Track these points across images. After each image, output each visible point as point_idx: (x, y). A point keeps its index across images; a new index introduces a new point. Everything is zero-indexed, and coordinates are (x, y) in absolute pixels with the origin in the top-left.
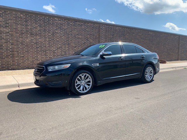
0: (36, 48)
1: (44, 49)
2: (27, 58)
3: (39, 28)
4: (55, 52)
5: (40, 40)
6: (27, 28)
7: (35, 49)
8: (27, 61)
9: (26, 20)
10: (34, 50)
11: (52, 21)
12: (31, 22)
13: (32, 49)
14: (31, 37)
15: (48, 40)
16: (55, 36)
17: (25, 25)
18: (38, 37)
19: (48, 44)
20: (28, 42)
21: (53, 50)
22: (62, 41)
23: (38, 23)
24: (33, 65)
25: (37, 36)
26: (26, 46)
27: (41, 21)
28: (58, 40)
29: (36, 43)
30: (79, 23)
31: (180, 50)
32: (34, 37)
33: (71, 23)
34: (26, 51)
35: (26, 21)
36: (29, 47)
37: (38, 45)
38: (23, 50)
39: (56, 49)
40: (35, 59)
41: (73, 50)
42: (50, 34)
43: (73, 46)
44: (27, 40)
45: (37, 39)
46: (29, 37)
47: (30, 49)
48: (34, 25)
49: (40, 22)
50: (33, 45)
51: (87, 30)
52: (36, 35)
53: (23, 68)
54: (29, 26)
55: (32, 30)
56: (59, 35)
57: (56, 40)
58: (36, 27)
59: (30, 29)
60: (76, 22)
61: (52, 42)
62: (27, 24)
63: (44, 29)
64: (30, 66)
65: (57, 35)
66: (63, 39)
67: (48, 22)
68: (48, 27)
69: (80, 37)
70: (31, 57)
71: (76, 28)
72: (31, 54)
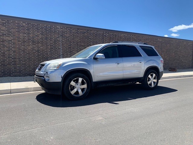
0: (38, 55)
1: (45, 56)
2: (29, 65)
3: (40, 36)
5: (41, 48)
6: (29, 37)
7: (36, 56)
8: (29, 68)
9: (28, 29)
10: (36, 58)
11: (54, 29)
14: (32, 45)
15: (49, 47)
16: (57, 44)
17: (28, 34)
18: (40, 45)
19: (50, 52)
20: (30, 50)
22: (64, 49)
26: (28, 54)
27: (43, 29)
29: (38, 51)
30: (82, 31)
32: (36, 45)
33: (73, 31)
34: (28, 59)
36: (30, 55)
37: (40, 53)
38: (25, 57)
42: (52, 42)
44: (29, 48)
46: (30, 45)
48: (36, 33)
50: (34, 52)
51: (90, 37)
52: (38, 42)
53: (25, 75)
54: (31, 34)
55: (34, 38)
57: (58, 47)
58: (38, 35)
59: (32, 37)
60: (79, 29)
61: (53, 49)
63: (46, 37)
64: (31, 73)
65: (59, 43)
66: (65, 46)
67: (50, 30)
68: (50, 34)
69: (83, 44)
70: (33, 64)
71: (78, 36)
72: (32, 62)
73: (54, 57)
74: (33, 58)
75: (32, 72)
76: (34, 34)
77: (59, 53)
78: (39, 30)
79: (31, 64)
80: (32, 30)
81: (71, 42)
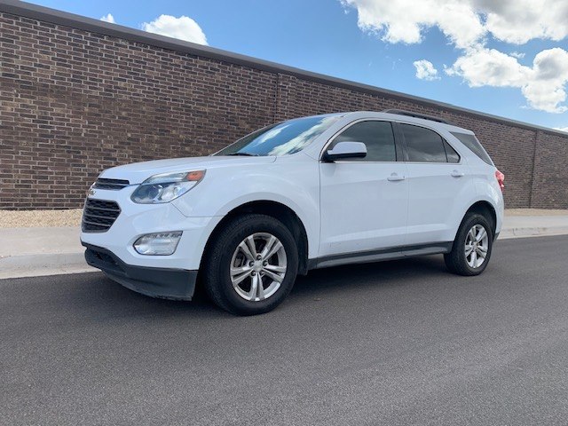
0: (41, 135)
1: (70, 143)
2: (5, 171)
3: (54, 68)
4: (114, 155)
5: (56, 110)
6: (10, 65)
7: (35, 140)
9: (7, 36)
10: (34, 145)
11: (107, 47)
12: (27, 45)
13: (24, 139)
14: (22, 96)
15: (87, 111)
16: (114, 100)
18: (51, 100)
19: (89, 127)
20: (12, 114)
21: (105, 150)
22: (139, 120)
23: (53, 49)
24: (26, 195)
25: (46, 95)
27: (64, 43)
28: (124, 114)
29: (43, 120)
30: (204, 63)
32: (34, 98)
33: (175, 61)
34: (1, 147)
35: (8, 40)
36: (13, 133)
37: (49, 127)
39: (115, 147)
40: (36, 177)
42: (95, 93)
43: (180, 140)
44: (9, 108)
45: (47, 104)
46: (14, 97)
47: (17, 138)
48: (38, 56)
49: (60, 46)
50: (29, 125)
51: (232, 88)
52: (44, 90)
54: (17, 57)
55: (29, 74)
56: (131, 98)
57: (117, 113)
58: (45, 62)
59: (22, 67)
60: (196, 57)
61: (101, 120)
62: (12, 51)
63: (75, 72)
64: (12, 200)
65: (124, 98)
66: (143, 112)
67: (92, 48)
68: (90, 66)
69: (207, 110)
70: (21, 167)
71: (192, 80)
72: (19, 158)
73: (102, 145)
74: (22, 144)
75: (17, 195)
76: (32, 60)
77: (123, 135)
78: (50, 44)
79: (16, 167)
80: (21, 43)
81: (166, 99)
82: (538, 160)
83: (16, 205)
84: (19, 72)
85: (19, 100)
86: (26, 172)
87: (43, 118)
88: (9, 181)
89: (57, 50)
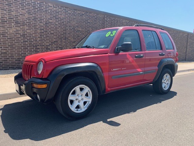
0: (23, 41)
1: (34, 43)
2: (11, 55)
3: (27, 15)
4: (49, 47)
5: (28, 31)
6: (11, 15)
7: (21, 43)
8: (11, 59)
9: (9, 3)
10: (21, 45)
11: (45, 7)
12: (16, 6)
13: (17, 43)
14: (16, 27)
15: (39, 31)
16: (48, 27)
17: (8, 11)
18: (26, 28)
19: (40, 37)
20: (12, 33)
21: (46, 46)
22: (58, 34)
23: (26, 8)
24: (19, 64)
25: (24, 26)
26: (9, 39)
27: (30, 6)
28: (52, 32)
29: (24, 35)
30: (79, 12)
31: (188, 50)
32: (20, 27)
33: (69, 12)
34: (9, 46)
36: (13, 41)
37: (26, 38)
38: (6, 44)
39: (49, 44)
40: (22, 57)
41: (71, 45)
42: (42, 24)
43: (72, 41)
44: (11, 31)
45: (25, 29)
46: (13, 27)
47: (15, 42)
48: (21, 11)
49: (28, 7)
50: (19, 37)
51: (89, 21)
52: (23, 24)
53: (5, 68)
54: (13, 12)
55: (18, 18)
56: (54, 26)
57: (50, 32)
58: (23, 13)
59: (15, 15)
60: (76, 10)
61: (44, 34)
62: (11, 9)
63: (34, 17)
64: (14, 66)
65: (52, 26)
66: (59, 31)
67: (40, 7)
68: (39, 14)
69: (80, 29)
70: (17, 53)
71: (75, 19)
72: (16, 50)
73: (45, 44)
74: (17, 44)
75: (16, 64)
76: (18, 12)
77: (52, 40)
78: (25, 6)
79: (15, 53)
80: (14, 6)
81: (66, 26)
82: (189, 44)
83: (16, 67)
84: (14, 17)
85: (15, 28)
86: (19, 55)
87: (24, 34)
88: (13, 59)
89: (28, 9)
